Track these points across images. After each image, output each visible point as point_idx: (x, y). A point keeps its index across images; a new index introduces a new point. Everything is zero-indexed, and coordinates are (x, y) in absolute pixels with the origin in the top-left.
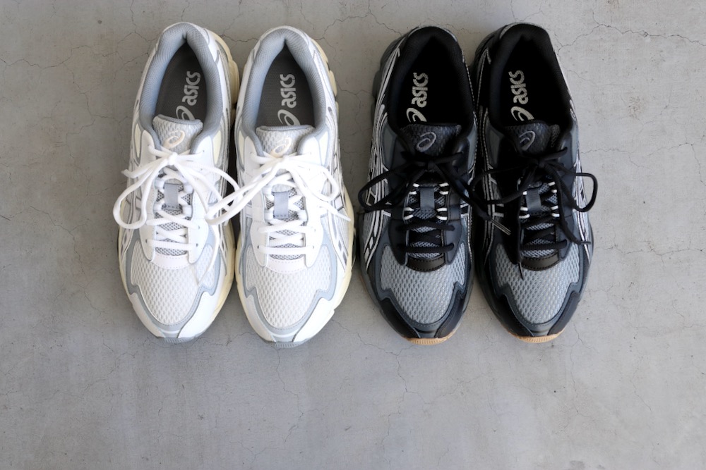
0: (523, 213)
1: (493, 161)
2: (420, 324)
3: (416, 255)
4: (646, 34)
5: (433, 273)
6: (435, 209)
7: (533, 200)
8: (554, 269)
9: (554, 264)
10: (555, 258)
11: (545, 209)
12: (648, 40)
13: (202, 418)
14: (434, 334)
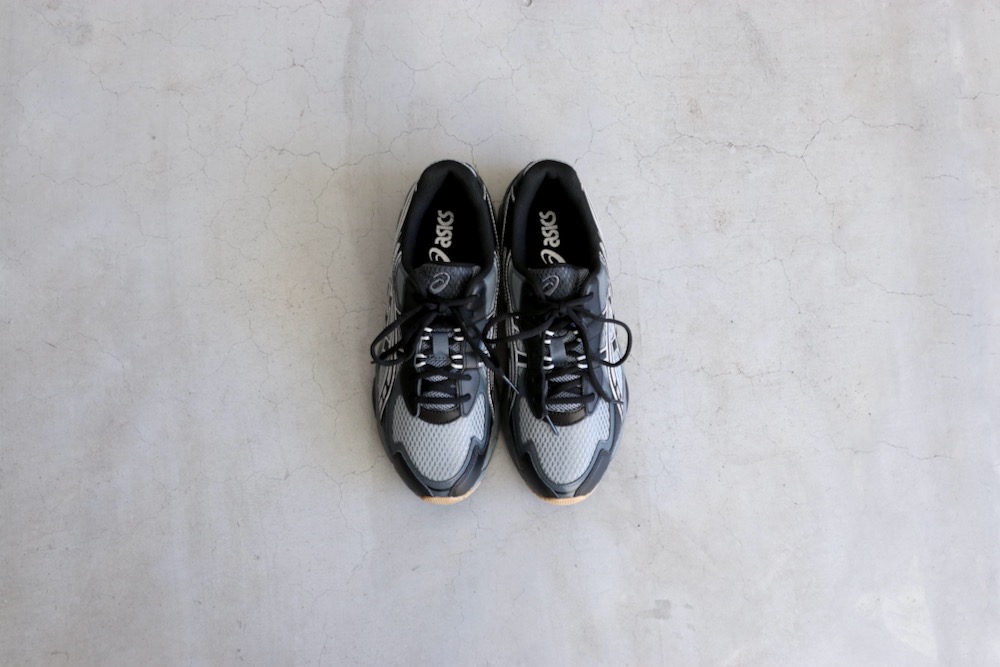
0: (547, 363)
2: (432, 481)
3: (429, 406)
4: (730, 145)
5: (447, 426)
6: (450, 356)
7: (556, 349)
8: (581, 424)
9: (581, 419)
10: (582, 413)
11: (571, 359)
12: (733, 150)
13: (258, 558)
14: (447, 492)
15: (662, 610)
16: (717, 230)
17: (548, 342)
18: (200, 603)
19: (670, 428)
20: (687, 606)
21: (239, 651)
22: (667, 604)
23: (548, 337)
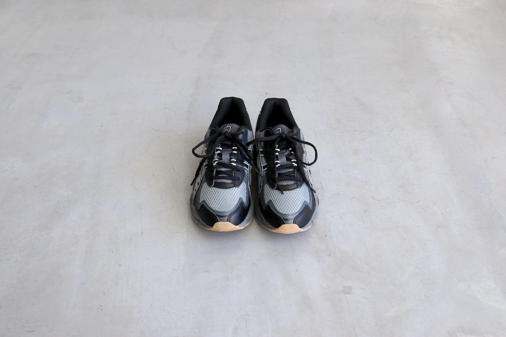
0: (277, 163)
1: (261, 146)
2: (219, 212)
3: (219, 181)
4: (356, 131)
5: (227, 190)
6: (230, 160)
7: (281, 157)
8: (295, 191)
9: (295, 189)
10: (295, 186)
11: (289, 163)
12: (357, 132)
13: (120, 265)
14: (226, 218)
15: (347, 290)
16: (354, 155)
17: (277, 154)
18: (84, 284)
19: (341, 218)
20: (361, 288)
21: (101, 306)
22: (350, 288)
23: (277, 151)
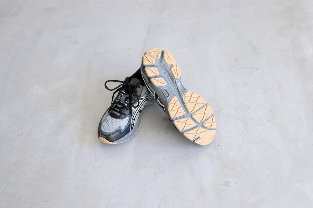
3: (113, 112)
4: (247, 68)
15: (227, 184)
16: (243, 86)
18: (76, 172)
19: (229, 133)
20: (236, 183)
21: (85, 187)
22: (229, 182)
